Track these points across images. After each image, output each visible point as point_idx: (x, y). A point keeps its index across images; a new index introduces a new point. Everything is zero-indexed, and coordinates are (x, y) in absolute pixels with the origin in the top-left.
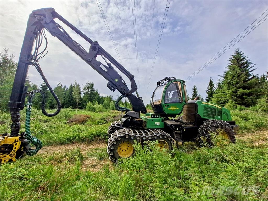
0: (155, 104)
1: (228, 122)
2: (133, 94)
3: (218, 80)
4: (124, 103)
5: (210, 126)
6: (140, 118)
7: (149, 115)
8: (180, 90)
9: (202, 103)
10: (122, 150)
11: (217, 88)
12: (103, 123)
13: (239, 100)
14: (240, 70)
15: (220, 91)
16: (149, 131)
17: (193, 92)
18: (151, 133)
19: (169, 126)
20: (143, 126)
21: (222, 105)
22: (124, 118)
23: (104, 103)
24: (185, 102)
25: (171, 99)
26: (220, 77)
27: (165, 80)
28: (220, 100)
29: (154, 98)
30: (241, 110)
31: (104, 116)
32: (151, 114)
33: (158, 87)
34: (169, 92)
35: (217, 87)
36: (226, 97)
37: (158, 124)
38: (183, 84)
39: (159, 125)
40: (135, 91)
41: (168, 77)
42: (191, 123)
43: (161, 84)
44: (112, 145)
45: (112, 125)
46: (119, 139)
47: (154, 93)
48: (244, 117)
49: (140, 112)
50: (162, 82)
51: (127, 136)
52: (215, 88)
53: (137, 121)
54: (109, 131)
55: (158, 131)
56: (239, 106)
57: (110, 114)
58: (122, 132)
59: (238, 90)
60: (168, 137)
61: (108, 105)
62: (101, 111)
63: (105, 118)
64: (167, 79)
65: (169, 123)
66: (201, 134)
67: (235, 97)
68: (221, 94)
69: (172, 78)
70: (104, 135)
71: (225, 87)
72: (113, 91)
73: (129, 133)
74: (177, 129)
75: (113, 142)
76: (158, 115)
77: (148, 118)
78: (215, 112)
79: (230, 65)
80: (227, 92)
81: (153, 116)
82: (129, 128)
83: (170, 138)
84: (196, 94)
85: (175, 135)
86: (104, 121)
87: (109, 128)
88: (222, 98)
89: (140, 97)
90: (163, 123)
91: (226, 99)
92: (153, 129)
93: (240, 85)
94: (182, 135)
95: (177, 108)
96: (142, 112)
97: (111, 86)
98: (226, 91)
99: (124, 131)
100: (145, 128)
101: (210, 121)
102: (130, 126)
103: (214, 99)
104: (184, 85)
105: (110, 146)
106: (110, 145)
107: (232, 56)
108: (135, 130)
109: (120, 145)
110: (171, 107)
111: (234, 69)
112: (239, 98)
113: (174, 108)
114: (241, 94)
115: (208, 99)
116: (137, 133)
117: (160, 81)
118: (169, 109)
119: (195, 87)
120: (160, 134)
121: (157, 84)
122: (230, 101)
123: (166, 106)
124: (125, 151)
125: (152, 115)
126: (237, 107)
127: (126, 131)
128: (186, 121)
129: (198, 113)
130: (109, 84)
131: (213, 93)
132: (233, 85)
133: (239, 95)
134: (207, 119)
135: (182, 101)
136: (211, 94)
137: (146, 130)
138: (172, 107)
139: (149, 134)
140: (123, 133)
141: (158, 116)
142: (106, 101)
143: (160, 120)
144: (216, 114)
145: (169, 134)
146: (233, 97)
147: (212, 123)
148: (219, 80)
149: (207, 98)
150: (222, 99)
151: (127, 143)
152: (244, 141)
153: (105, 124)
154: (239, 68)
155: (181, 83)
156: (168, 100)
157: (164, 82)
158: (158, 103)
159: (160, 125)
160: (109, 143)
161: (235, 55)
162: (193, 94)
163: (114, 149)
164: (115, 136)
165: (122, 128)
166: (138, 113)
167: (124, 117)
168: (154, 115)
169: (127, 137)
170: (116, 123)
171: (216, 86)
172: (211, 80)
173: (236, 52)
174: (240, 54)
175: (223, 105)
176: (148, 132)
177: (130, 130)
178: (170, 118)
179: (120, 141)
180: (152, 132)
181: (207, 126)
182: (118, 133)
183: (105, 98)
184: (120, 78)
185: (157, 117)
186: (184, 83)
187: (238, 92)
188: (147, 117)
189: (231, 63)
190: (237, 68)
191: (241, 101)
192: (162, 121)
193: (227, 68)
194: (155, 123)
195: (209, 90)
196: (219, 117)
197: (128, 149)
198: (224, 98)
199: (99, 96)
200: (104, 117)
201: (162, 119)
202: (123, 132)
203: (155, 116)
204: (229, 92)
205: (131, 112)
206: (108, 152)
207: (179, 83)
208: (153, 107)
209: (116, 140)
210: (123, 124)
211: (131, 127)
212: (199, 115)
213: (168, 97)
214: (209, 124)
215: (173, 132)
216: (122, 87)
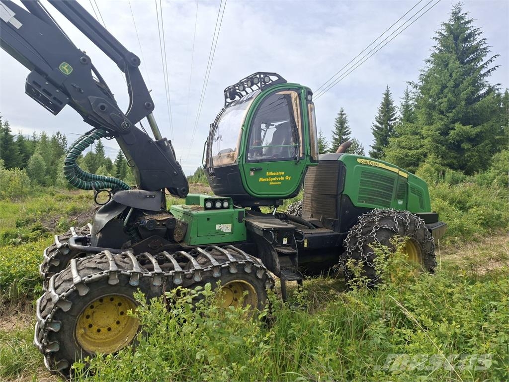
0: (216, 164)
1: (422, 216)
2: (137, 125)
3: (404, 96)
4: (113, 162)
5: (376, 227)
6: (164, 210)
7: (196, 200)
8: (296, 120)
9: (359, 160)
10: (95, 328)
11: (401, 119)
12: (26, 239)
13: (452, 154)
14: (460, 69)
15: (409, 127)
16: (196, 255)
17: (335, 130)
18: (204, 260)
19: (261, 233)
20: (176, 240)
21: (410, 168)
22: (107, 215)
23: (31, 161)
24: (308, 158)
25: (270, 148)
26: (411, 88)
27: (249, 84)
28: (407, 156)
29: (215, 143)
30: (454, 182)
31: (31, 211)
32: (203, 196)
33: (226, 106)
34: (263, 126)
35: (402, 116)
36: (421, 146)
37: (226, 228)
38: (306, 99)
39: (230, 231)
40: (146, 118)
41: (260, 73)
42: (325, 223)
43: (237, 98)
44: (54, 317)
45: (57, 242)
46: (83, 292)
47: (214, 126)
48: (459, 202)
49: (166, 191)
50: (241, 88)
51: (112, 277)
52: (397, 120)
53: (152, 222)
54: (45, 266)
55: (225, 252)
56: (451, 171)
57: (58, 205)
58: (93, 265)
59: (452, 126)
60: (255, 270)
61: (48, 172)
62: (18, 195)
63: (34, 221)
64: (256, 81)
65: (259, 224)
66: (350, 254)
67: (444, 148)
68: (411, 137)
69: (274, 78)
70: (25, 284)
71: (421, 119)
72: (56, 110)
73: (123, 265)
74: (285, 241)
75: (56, 305)
76: (228, 200)
77: (194, 213)
78: (391, 189)
79: (437, 52)
80: (424, 132)
81: (209, 205)
82: (126, 248)
83: (263, 272)
84: (344, 137)
85: (277, 260)
86: (34, 230)
87: (45, 255)
88: (410, 149)
89: (165, 139)
90: (243, 224)
91: (420, 150)
92: (209, 249)
93: (458, 113)
94: (297, 259)
95: (288, 178)
96: (174, 192)
97: (44, 91)
98: (422, 129)
99: (103, 260)
100: (184, 245)
101: (374, 215)
102: (129, 243)
103: (392, 152)
104: (310, 102)
105: (43, 321)
106: (44, 318)
107: (444, 27)
108: (147, 254)
109: (89, 312)
110: (268, 174)
111: (447, 65)
112: (453, 149)
113: (279, 176)
114: (458, 138)
115: (375, 151)
116: (150, 262)
117: (234, 86)
118: (261, 179)
119: (342, 114)
120: (232, 259)
121: (226, 97)
122: (431, 157)
123: (252, 170)
124: (109, 329)
125: (206, 200)
126: (446, 174)
127: (110, 260)
128: (312, 217)
129: (344, 193)
130: (34, 82)
131: (389, 136)
132: (442, 113)
133: (452, 142)
134: (370, 210)
135: (301, 155)
136: (383, 135)
137: (187, 250)
138: (271, 174)
139: (194, 262)
140: (99, 269)
141: (226, 204)
142: (36, 157)
143: (231, 215)
144: (394, 194)
145: (259, 260)
146: (437, 147)
147: (382, 219)
148: (407, 95)
149: (373, 148)
150: (411, 153)
151: (116, 302)
152: (454, 265)
153: (35, 240)
154: (458, 63)
155: (299, 95)
156: (259, 151)
157: (248, 89)
158: (226, 161)
159: (232, 232)
160: (41, 311)
161: (452, 23)
162: (337, 137)
163: (62, 327)
164: (65, 281)
165: (96, 253)
166: (158, 197)
167: (103, 211)
168: (214, 201)
169: (114, 281)
170: (74, 234)
171: (398, 114)
172: (387, 95)
173: (455, 14)
174: (463, 21)
175: (413, 169)
176: (192, 259)
177: (126, 256)
178: (264, 210)
179: (88, 298)
180: (206, 257)
181: (369, 229)
182: (78, 271)
183: (35, 142)
184: (84, 63)
185: (222, 208)
186: (309, 97)
187: (452, 132)
188: (190, 207)
189: (439, 46)
190: (454, 64)
191: (455, 158)
192: (240, 221)
193: (429, 61)
194: (218, 227)
195: (380, 126)
196: (400, 202)
197: (118, 323)
198: (417, 149)
199: (7, 134)
200: (31, 216)
201: (240, 212)
202: (100, 266)
203: (218, 205)
204: (430, 133)
205: (132, 193)
206: (38, 344)
207: (294, 95)
208: (212, 175)
209: (68, 297)
210: (98, 236)
211: (132, 243)
212: (346, 196)
213: (260, 142)
214: (373, 222)
215: (273, 253)
216: (92, 99)
